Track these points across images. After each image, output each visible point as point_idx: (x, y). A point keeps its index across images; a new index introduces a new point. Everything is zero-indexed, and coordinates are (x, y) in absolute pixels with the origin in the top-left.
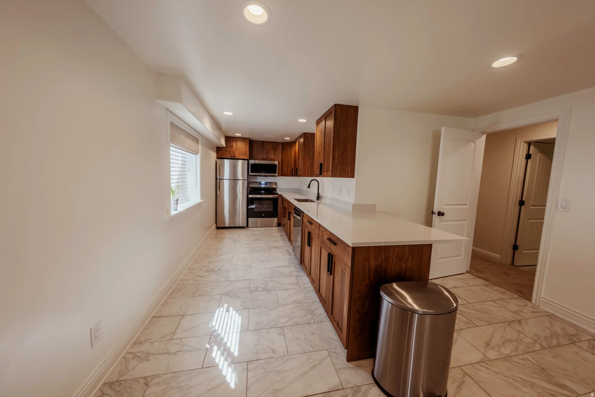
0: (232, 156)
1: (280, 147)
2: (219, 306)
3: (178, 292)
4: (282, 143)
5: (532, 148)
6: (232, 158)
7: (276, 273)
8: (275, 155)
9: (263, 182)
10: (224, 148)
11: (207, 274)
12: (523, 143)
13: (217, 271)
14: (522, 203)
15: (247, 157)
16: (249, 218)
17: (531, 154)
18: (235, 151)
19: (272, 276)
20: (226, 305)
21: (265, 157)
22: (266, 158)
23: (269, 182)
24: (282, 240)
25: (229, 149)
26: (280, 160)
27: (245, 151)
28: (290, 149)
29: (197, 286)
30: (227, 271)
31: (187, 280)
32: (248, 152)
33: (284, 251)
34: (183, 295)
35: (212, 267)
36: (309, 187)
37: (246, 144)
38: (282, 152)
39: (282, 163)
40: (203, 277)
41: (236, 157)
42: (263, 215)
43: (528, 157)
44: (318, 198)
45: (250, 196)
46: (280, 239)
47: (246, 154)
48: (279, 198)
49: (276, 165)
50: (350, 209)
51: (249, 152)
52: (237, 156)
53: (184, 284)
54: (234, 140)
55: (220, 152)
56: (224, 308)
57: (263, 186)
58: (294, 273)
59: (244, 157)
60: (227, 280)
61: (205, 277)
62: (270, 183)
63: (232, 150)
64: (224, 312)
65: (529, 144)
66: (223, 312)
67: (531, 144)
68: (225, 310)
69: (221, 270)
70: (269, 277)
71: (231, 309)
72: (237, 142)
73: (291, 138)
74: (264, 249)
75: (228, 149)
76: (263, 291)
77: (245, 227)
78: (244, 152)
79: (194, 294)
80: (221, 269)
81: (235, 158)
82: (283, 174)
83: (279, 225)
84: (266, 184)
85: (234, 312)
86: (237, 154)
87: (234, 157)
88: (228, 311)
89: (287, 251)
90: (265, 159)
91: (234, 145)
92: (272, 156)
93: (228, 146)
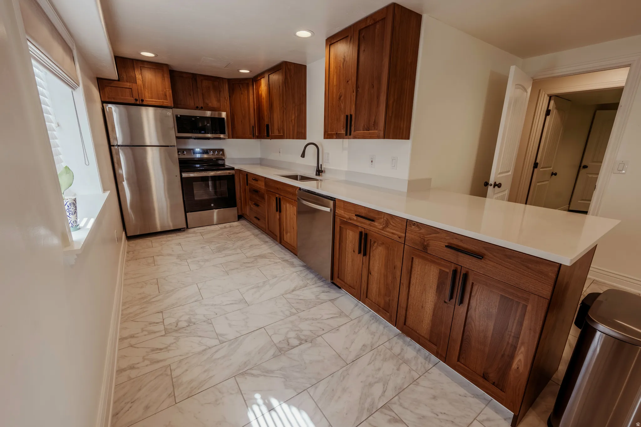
0: (136, 100)
1: (226, 87)
2: (247, 403)
3: (129, 405)
4: (229, 81)
5: (552, 102)
6: (138, 103)
7: (297, 303)
8: (219, 101)
9: (198, 150)
10: (115, 82)
11: (169, 340)
12: (546, 96)
13: (187, 326)
14: (536, 165)
15: (169, 102)
16: (188, 212)
17: (550, 110)
18: (141, 90)
19: (294, 311)
20: (258, 396)
21: (201, 105)
22: (203, 106)
23: (211, 150)
24: (262, 243)
25: (128, 84)
26: (228, 109)
27: (163, 91)
28: (246, 92)
29: (167, 375)
30: (209, 322)
31: (132, 367)
32: (169, 92)
33: (280, 261)
34: (147, 408)
35: (173, 320)
36: (303, 155)
37: (163, 77)
38: (229, 97)
39: (232, 115)
40: (166, 348)
41: (146, 101)
42: (212, 205)
43: (548, 113)
44: (319, 172)
45: (185, 175)
46: (256, 241)
47: (166, 96)
48: (236, 175)
49: (224, 118)
50: (405, 189)
51: (171, 92)
52: (148, 100)
53: (130, 379)
54: (135, 66)
55: (107, 90)
56: (259, 405)
57: (198, 156)
58: (324, 296)
59: (163, 102)
60: (222, 342)
61: (169, 348)
62: (214, 150)
63: (134, 86)
64: (267, 415)
65: (550, 97)
66: (265, 415)
67: (552, 98)
68: (264, 409)
69: (194, 324)
70: (292, 314)
71: (275, 402)
72: (143, 71)
73: (251, 71)
74: (244, 263)
75: (126, 83)
76: (300, 344)
77: (185, 228)
78: (161, 92)
79: (173, 395)
80: (193, 320)
81: (145, 103)
82: (234, 135)
83: (240, 217)
84: (206, 152)
85: (285, 406)
86: (147, 94)
87: (142, 100)
88: (271, 409)
89: (284, 261)
90: (202, 108)
91: (138, 76)
92: (214, 103)
93: (125, 77)
